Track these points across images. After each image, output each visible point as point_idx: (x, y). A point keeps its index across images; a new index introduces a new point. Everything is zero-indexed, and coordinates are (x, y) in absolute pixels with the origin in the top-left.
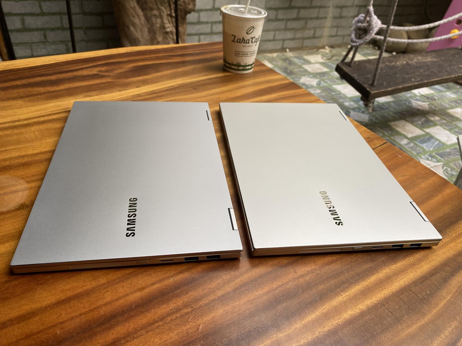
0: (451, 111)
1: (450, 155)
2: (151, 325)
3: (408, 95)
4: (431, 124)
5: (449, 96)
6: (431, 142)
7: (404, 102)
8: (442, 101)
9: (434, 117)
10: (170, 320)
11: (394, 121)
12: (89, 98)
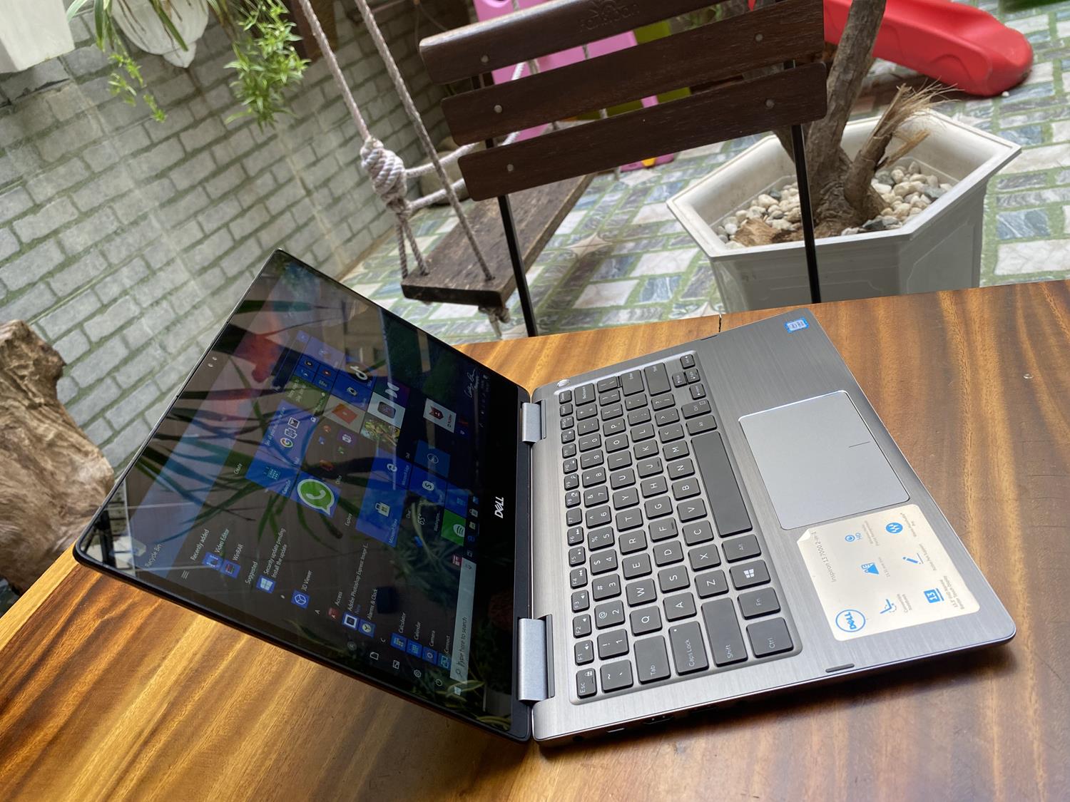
0: (637, 220)
1: (703, 282)
3: (556, 244)
4: (631, 260)
5: (612, 201)
6: (660, 286)
7: (560, 259)
8: (611, 216)
9: (625, 248)
11: (577, 298)
12: (155, 676)
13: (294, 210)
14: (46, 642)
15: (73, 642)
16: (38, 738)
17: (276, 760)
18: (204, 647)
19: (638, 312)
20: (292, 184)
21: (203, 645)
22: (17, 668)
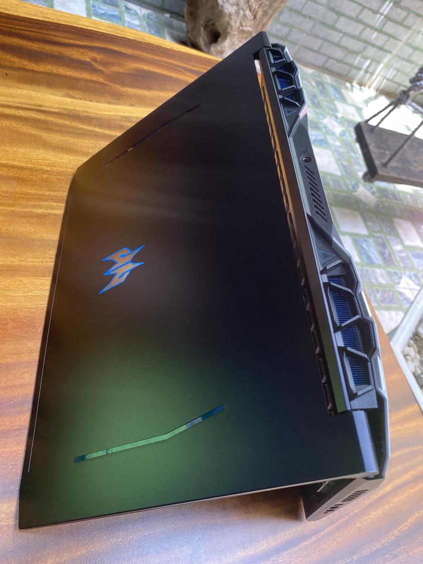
11: (400, 218)
12: (70, 99)
13: (391, 39)
14: (71, 41)
15: (75, 54)
16: (25, 63)
17: (47, 171)
18: (92, 115)
19: (404, 255)
20: (406, 29)
21: (93, 113)
22: (55, 36)
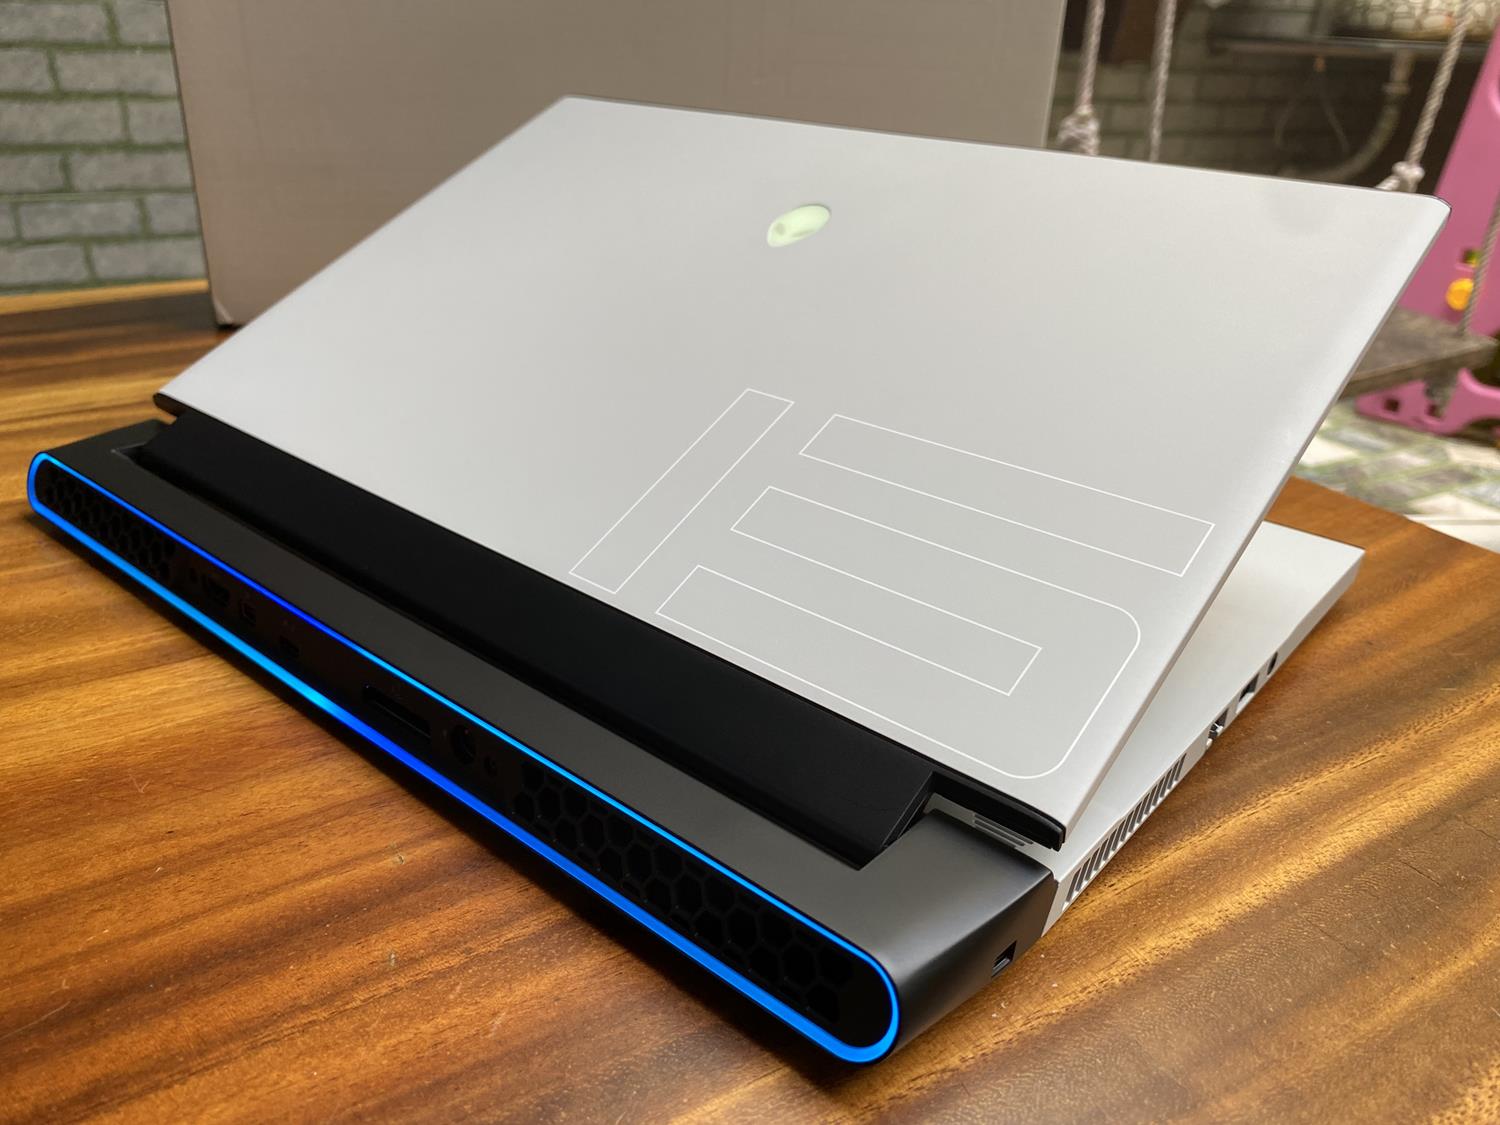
2: (275, 1021)
10: (364, 1001)
